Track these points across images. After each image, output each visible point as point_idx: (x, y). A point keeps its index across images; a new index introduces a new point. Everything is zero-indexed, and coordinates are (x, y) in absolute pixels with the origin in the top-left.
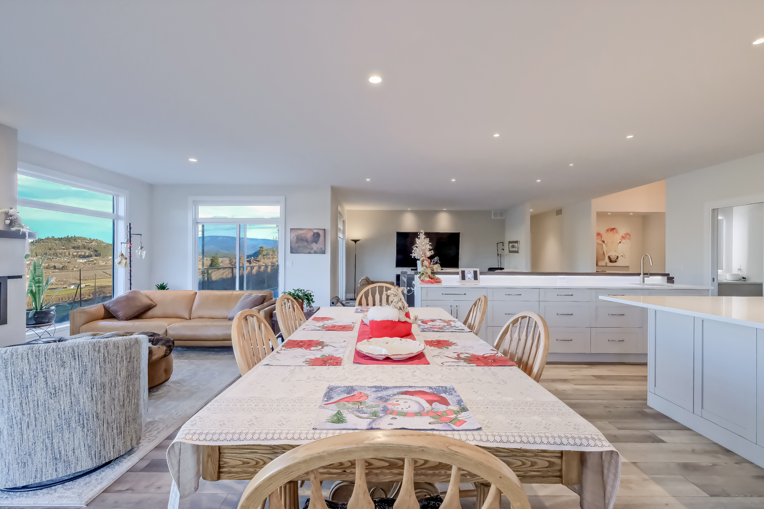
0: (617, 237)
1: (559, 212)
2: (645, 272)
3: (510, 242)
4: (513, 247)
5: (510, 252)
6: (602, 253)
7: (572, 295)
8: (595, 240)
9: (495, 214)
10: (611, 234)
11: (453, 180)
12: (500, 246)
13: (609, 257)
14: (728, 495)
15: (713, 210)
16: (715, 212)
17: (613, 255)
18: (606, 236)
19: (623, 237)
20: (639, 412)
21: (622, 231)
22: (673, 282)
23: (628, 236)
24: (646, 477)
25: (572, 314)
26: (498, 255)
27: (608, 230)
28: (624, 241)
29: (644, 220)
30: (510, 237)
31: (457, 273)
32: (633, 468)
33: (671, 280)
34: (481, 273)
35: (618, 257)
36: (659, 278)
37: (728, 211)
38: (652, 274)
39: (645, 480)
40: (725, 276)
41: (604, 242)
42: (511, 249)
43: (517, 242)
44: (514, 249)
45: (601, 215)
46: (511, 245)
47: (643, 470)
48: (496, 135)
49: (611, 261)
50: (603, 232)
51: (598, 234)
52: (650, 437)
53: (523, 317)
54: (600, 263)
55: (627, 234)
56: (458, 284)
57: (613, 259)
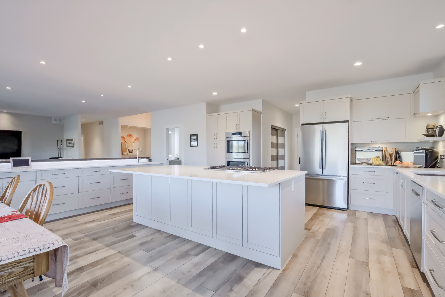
0: (133, 139)
1: (101, 123)
2: (139, 157)
3: (67, 140)
4: (70, 143)
5: (68, 146)
6: (125, 148)
7: (100, 171)
8: (121, 141)
9: (55, 120)
10: (129, 138)
11: (8, 88)
12: (59, 142)
13: (129, 150)
14: (154, 249)
15: (167, 129)
16: (168, 129)
17: (131, 149)
18: (127, 139)
19: (135, 139)
20: (129, 226)
21: (135, 136)
22: (151, 161)
23: (138, 139)
24: (123, 256)
25: (100, 182)
26: (58, 148)
27: (128, 136)
28: (136, 142)
29: (145, 131)
30: (67, 136)
31: (9, 162)
32: (119, 254)
33: (150, 160)
34: (33, 161)
35: (133, 150)
36: (145, 159)
37: (173, 129)
38: (142, 158)
39: (122, 258)
40: (172, 158)
41: (126, 142)
42: (68, 145)
43: (72, 140)
44: (70, 145)
45: (124, 127)
46: (68, 142)
47: (122, 254)
48: (43, 63)
49: (130, 152)
50: (125, 136)
51: (123, 138)
52: (130, 236)
53: (40, 186)
54: (124, 153)
55: (137, 138)
56: (10, 170)
57: (131, 151)
